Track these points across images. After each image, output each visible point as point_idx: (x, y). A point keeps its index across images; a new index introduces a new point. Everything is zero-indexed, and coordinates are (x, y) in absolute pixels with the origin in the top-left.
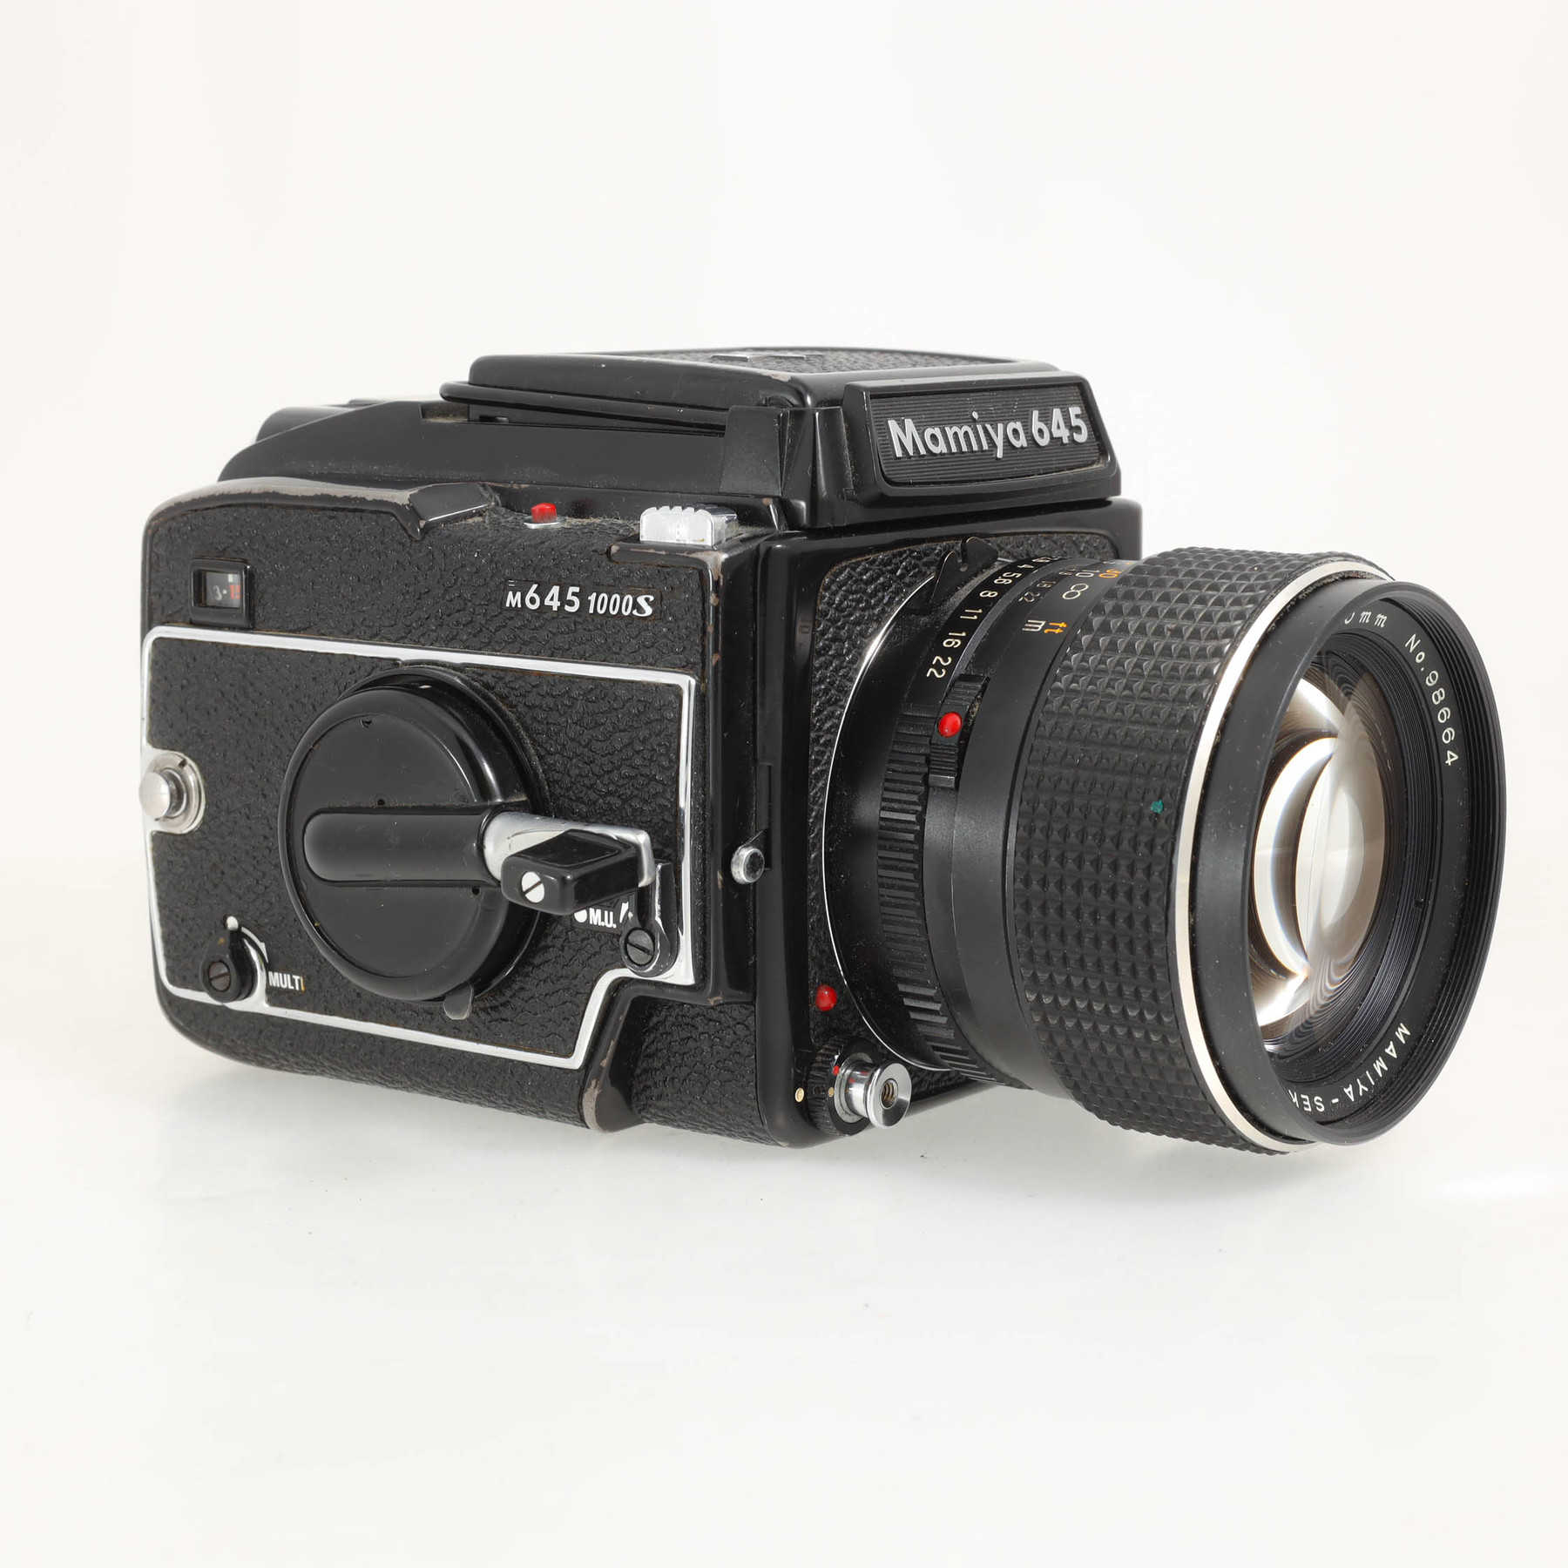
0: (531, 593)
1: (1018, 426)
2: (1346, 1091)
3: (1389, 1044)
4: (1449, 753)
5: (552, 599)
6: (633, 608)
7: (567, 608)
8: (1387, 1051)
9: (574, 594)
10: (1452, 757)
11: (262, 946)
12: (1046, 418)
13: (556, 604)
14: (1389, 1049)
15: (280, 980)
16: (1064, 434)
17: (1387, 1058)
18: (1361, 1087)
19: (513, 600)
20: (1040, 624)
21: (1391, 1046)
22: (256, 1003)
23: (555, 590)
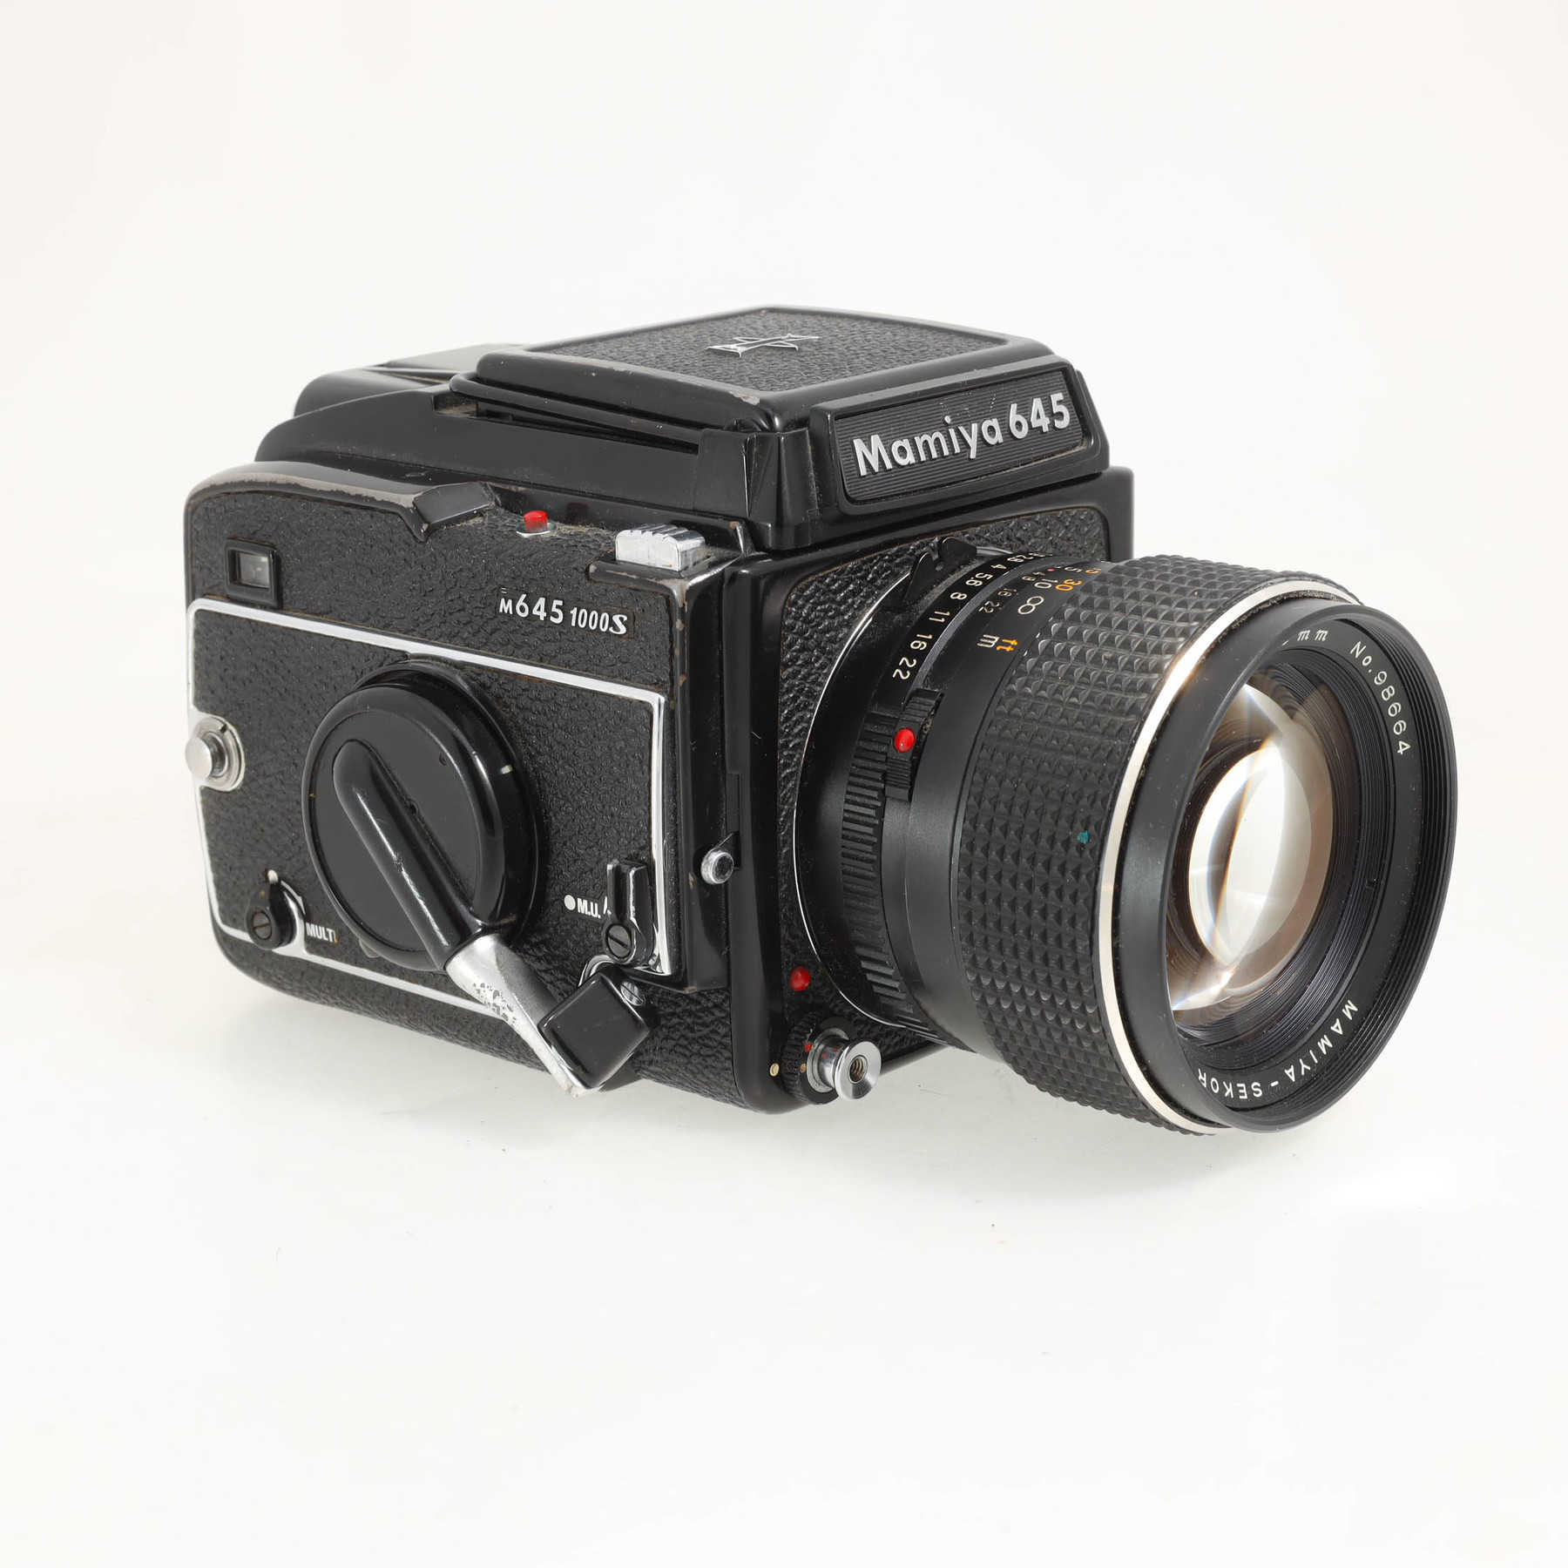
0: (520, 603)
1: (995, 423)
2: (1287, 1072)
3: (1335, 1022)
4: (1401, 743)
5: (539, 609)
6: (610, 626)
7: (552, 619)
8: (1333, 1028)
9: (558, 607)
10: (1403, 746)
11: (299, 899)
12: (1025, 410)
13: (542, 615)
14: (1335, 1026)
15: (317, 931)
16: (1044, 423)
17: (1333, 1036)
18: (1304, 1066)
19: (505, 606)
20: (994, 640)
21: (1338, 1023)
22: (296, 949)
23: (542, 602)
